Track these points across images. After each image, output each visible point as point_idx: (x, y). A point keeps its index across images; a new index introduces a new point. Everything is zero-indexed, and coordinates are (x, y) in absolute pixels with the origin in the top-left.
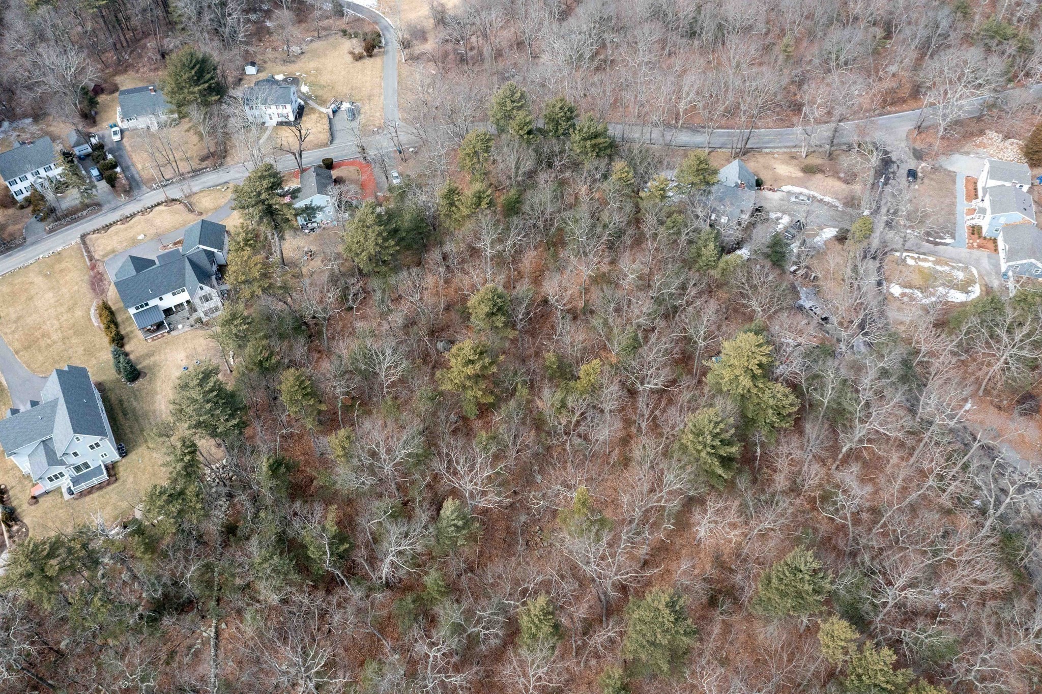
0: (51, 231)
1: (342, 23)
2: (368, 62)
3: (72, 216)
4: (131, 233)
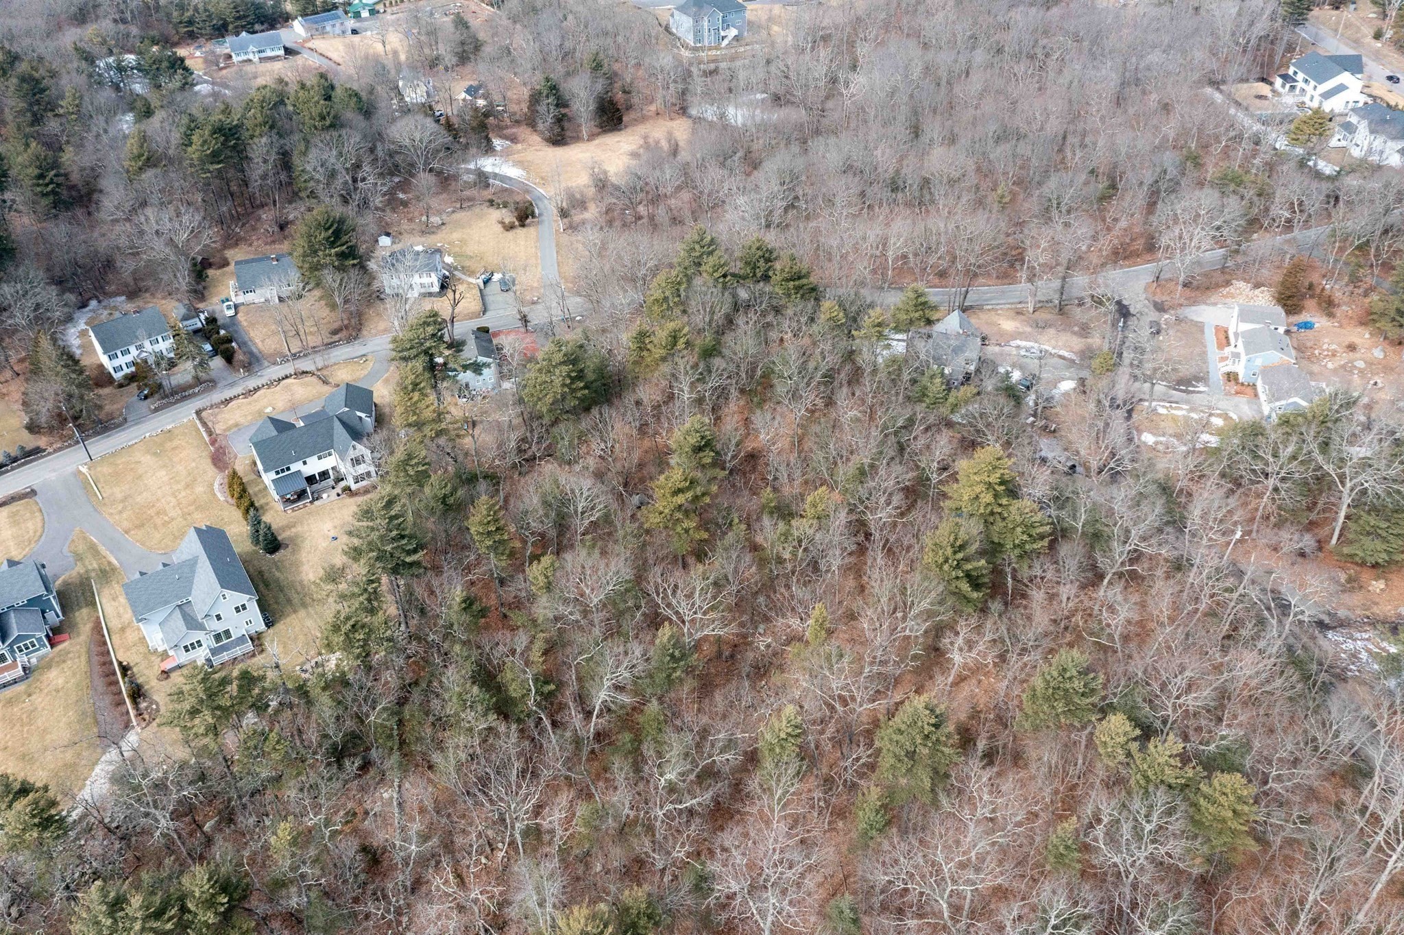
1: (487, 194)
2: (520, 232)
4: (258, 406)
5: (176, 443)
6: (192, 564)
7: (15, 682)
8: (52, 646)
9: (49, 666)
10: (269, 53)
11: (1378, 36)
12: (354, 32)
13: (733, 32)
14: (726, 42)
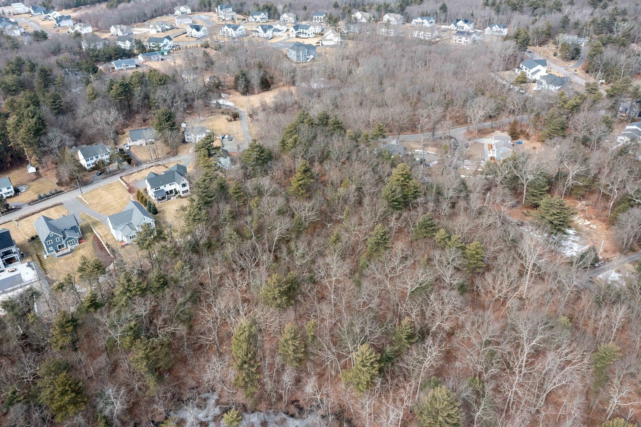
0: (104, 178)
1: (221, 110)
2: (234, 122)
3: (113, 173)
4: (143, 175)
5: (113, 187)
6: (132, 211)
7: (67, 253)
8: (80, 243)
9: (79, 249)
10: (130, 66)
11: (555, 55)
12: (162, 59)
13: (312, 57)
14: (309, 60)
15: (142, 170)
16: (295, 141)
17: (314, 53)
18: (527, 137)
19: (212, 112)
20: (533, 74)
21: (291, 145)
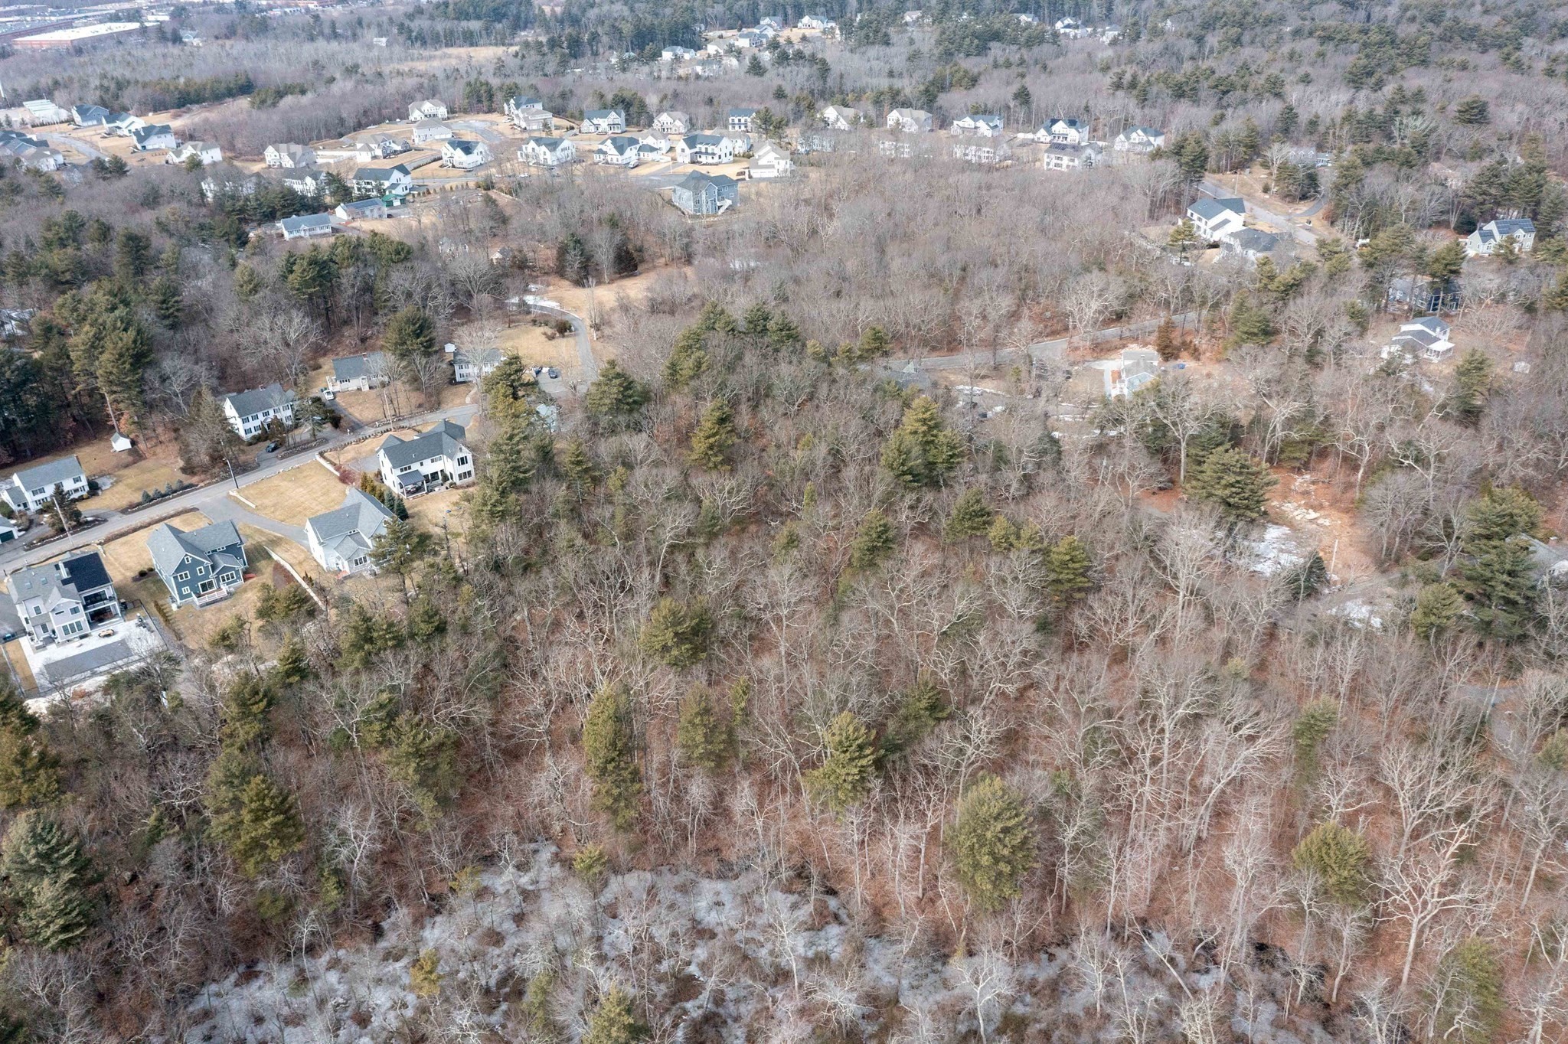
0: (283, 458)
1: (529, 317)
2: (561, 341)
3: (303, 447)
4: (373, 446)
5: (306, 473)
6: (357, 508)
7: (221, 599)
8: (245, 580)
9: (245, 591)
10: (319, 231)
11: (1266, 190)
12: (389, 216)
13: (728, 202)
14: (722, 210)
15: (365, 439)
16: (699, 365)
17: (732, 195)
18: (1196, 354)
19: (511, 322)
20: (1215, 228)
21: (691, 373)
